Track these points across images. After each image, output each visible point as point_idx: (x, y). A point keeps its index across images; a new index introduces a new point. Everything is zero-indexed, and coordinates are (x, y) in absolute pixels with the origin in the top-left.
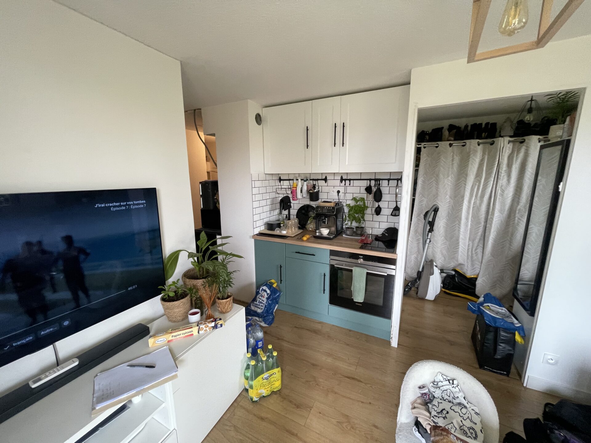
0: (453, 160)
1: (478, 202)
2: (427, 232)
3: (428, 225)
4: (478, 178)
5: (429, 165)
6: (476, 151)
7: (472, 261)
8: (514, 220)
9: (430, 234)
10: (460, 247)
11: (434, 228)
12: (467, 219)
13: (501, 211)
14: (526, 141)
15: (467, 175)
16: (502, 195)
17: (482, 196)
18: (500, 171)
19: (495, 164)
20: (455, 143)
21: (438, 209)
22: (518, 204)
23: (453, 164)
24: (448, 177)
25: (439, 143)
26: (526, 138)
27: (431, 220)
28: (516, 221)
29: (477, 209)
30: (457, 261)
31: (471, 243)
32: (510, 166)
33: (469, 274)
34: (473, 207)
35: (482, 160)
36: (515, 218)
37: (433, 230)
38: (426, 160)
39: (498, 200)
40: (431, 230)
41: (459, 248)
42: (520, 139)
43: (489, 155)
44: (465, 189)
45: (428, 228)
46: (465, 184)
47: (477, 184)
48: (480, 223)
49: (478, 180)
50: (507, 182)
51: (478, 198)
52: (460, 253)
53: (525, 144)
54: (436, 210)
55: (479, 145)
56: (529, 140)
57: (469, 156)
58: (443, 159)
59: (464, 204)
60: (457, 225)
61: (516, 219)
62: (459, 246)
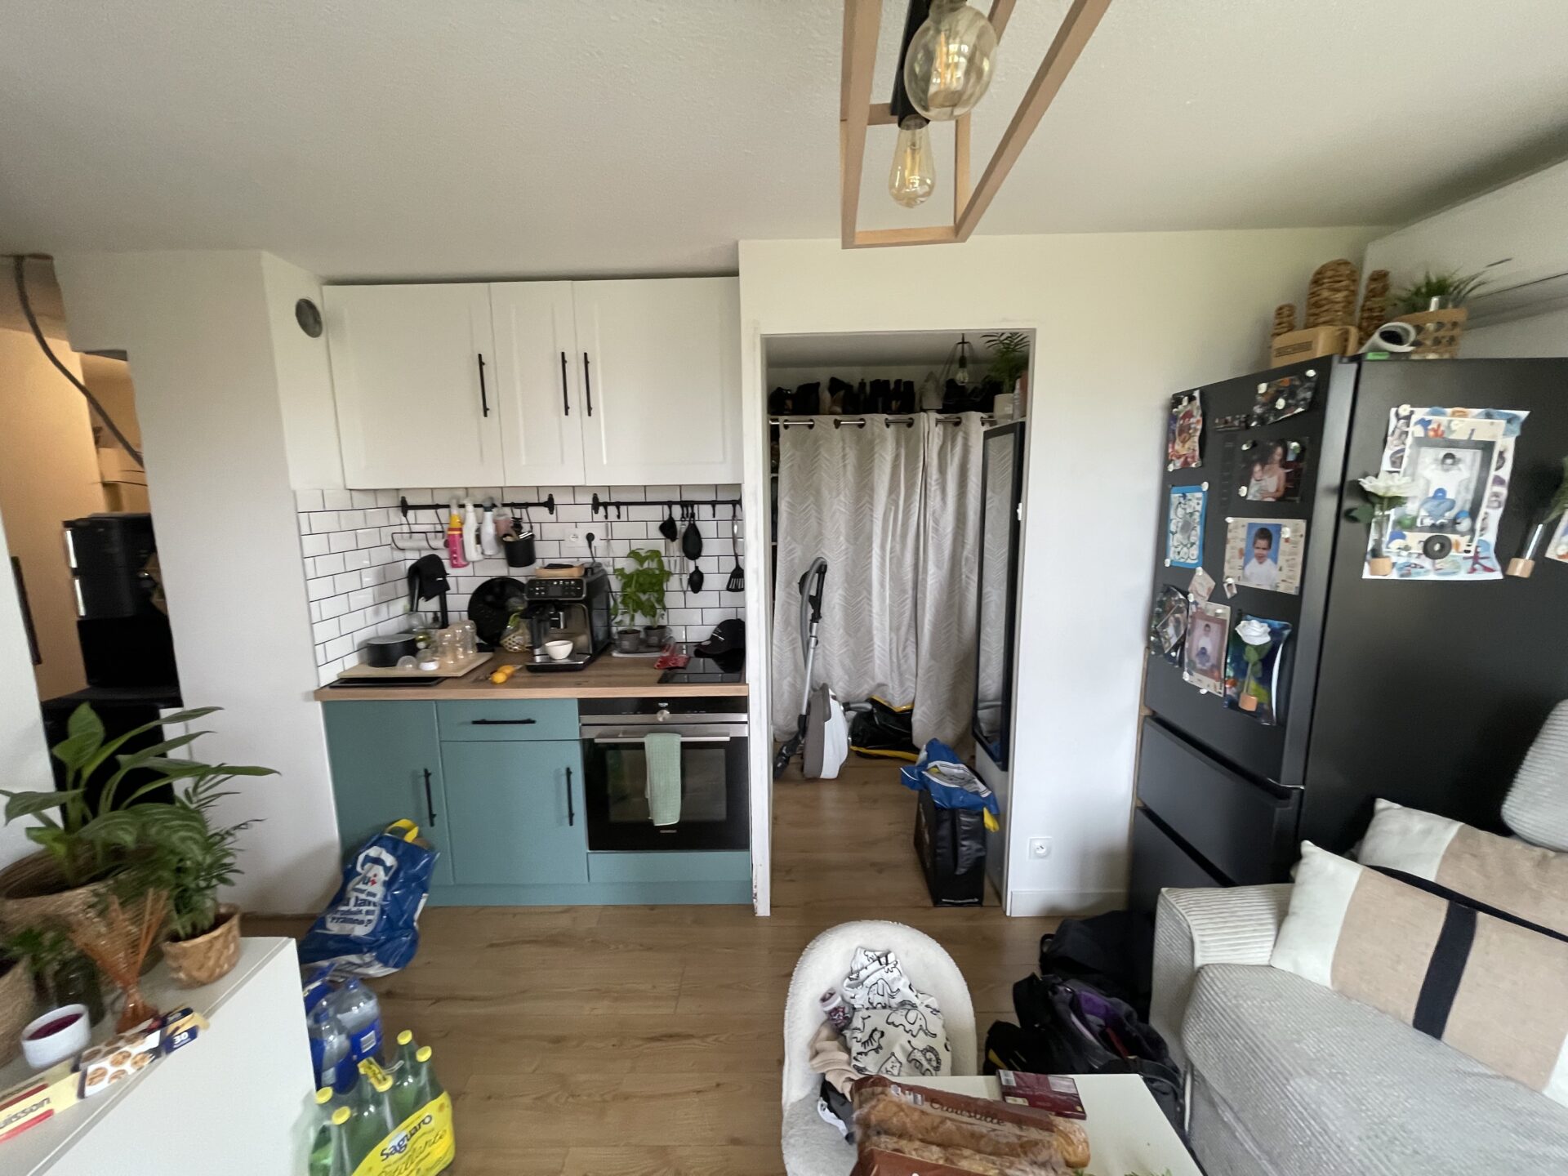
0: (844, 456)
1: (898, 547)
2: (809, 622)
3: (810, 606)
4: (893, 496)
5: (799, 466)
6: (883, 440)
7: (901, 674)
8: (961, 580)
9: (815, 624)
10: (876, 646)
11: (821, 611)
12: (882, 585)
13: (938, 566)
14: (964, 421)
15: (872, 490)
16: (936, 530)
17: (904, 536)
18: (929, 480)
19: (918, 468)
20: (846, 420)
21: (826, 566)
22: (963, 547)
23: (845, 466)
24: (838, 495)
25: (814, 417)
26: (963, 415)
27: (813, 593)
28: (963, 581)
29: (898, 562)
30: (873, 679)
31: (893, 635)
32: (942, 470)
33: (899, 705)
34: (891, 559)
35: (897, 457)
36: (961, 575)
37: (820, 617)
38: (791, 456)
39: (930, 542)
40: (816, 617)
41: (872, 650)
42: (953, 417)
43: (907, 448)
44: (872, 521)
45: (811, 611)
46: (872, 510)
47: (893, 508)
48: (904, 591)
49: (893, 500)
50: (941, 503)
51: (898, 539)
52: (877, 662)
53: (962, 427)
54: (822, 570)
55: (888, 426)
56: (968, 419)
57: (873, 448)
58: (826, 455)
59: (874, 552)
60: (865, 600)
61: (964, 576)
62: (872, 645)
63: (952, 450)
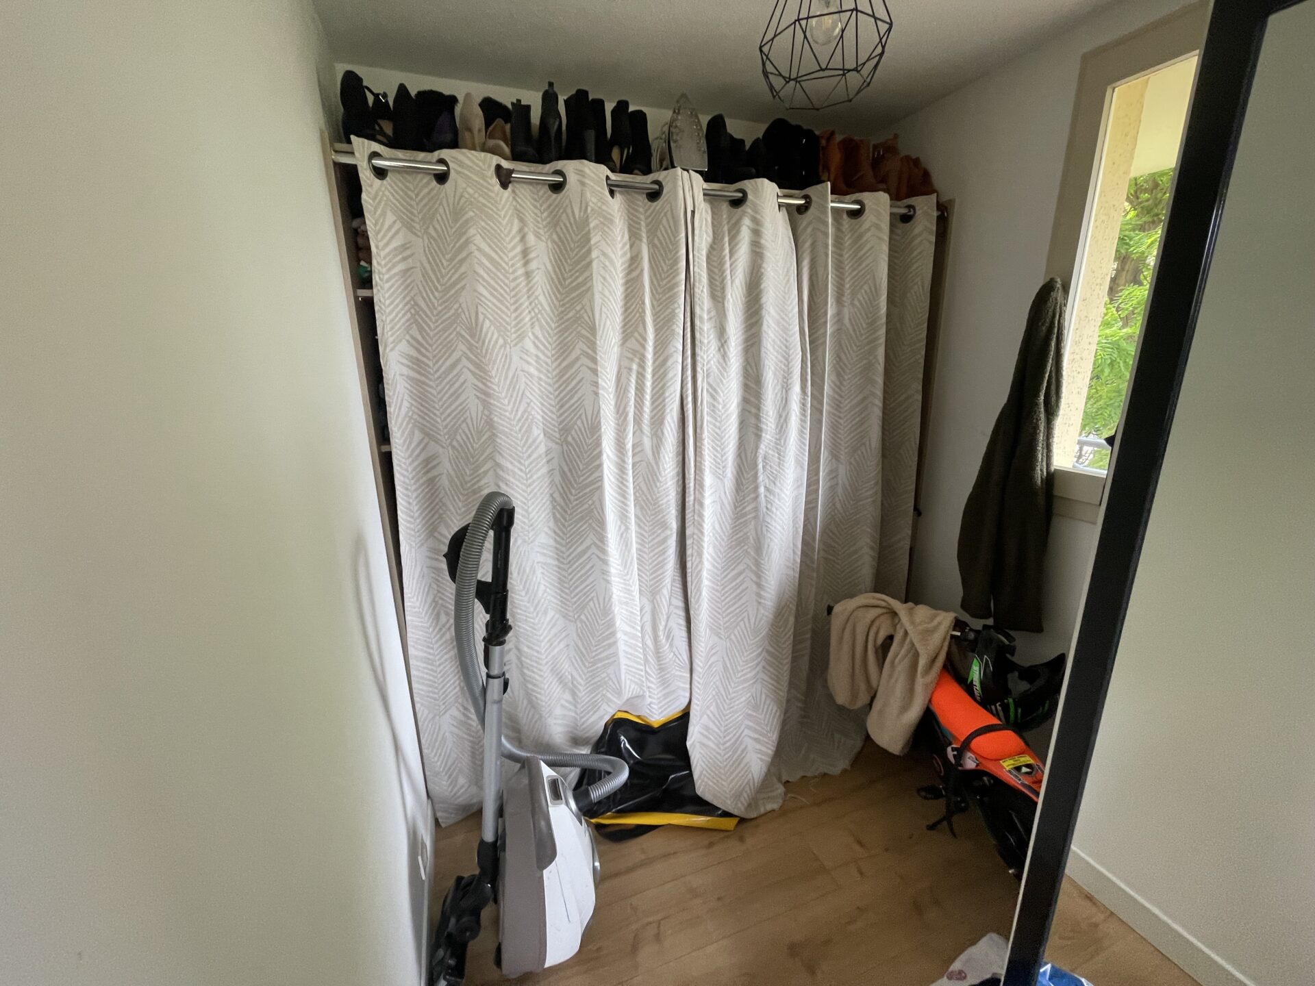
0: (525, 253)
1: (647, 443)
4: (632, 343)
5: (425, 275)
6: (608, 220)
10: (619, 635)
12: (623, 517)
14: (750, 197)
15: (593, 329)
16: (713, 408)
17: (658, 421)
18: (697, 310)
19: (676, 285)
20: (522, 170)
21: (511, 513)
22: (758, 437)
23: (528, 275)
24: (521, 338)
25: (445, 153)
26: (747, 184)
27: (485, 573)
28: (762, 499)
29: (648, 476)
31: (645, 600)
32: (718, 295)
34: (634, 465)
35: (634, 262)
36: (756, 488)
37: (506, 628)
39: (706, 435)
40: (498, 630)
42: (731, 191)
43: (651, 244)
44: (596, 394)
46: (595, 372)
47: (635, 367)
48: (664, 525)
49: (634, 352)
50: (718, 356)
51: (646, 428)
52: (623, 661)
53: (747, 208)
54: (504, 521)
55: (612, 193)
56: (756, 191)
57: (587, 239)
58: (483, 246)
59: (604, 457)
60: (594, 549)
61: (762, 490)
62: (613, 634)
63: (732, 253)
